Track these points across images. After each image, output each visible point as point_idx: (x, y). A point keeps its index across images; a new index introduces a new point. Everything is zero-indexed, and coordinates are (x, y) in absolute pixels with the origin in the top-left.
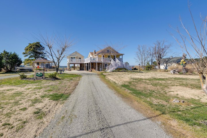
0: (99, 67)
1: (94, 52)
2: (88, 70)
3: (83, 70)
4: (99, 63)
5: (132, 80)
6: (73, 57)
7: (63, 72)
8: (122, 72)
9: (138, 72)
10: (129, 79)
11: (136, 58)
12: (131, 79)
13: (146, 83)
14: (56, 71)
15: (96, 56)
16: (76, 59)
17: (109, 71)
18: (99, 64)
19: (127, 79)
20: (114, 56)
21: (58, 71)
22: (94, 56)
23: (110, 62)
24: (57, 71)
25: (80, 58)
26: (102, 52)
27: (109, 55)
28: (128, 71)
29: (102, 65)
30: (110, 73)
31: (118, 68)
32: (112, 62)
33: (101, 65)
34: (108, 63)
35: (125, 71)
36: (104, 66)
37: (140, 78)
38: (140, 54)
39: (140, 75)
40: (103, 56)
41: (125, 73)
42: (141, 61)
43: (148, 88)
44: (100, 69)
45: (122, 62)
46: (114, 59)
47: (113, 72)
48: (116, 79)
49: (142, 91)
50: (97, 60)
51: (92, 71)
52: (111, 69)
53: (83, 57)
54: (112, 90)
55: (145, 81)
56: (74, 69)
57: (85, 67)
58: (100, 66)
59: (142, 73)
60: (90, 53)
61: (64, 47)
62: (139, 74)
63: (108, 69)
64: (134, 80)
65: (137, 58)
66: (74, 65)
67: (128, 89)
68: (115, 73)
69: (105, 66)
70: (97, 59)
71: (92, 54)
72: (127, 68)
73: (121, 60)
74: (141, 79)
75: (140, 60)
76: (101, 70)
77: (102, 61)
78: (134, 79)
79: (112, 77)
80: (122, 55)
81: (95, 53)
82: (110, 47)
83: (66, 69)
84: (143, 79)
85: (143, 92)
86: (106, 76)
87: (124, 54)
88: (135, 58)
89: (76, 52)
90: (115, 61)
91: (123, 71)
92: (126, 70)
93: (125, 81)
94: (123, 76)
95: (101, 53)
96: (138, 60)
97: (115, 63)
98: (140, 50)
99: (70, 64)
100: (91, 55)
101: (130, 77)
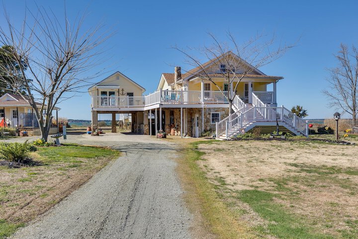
0: (191, 121)
1: (176, 73)
2: (154, 134)
3: (140, 132)
4: (191, 109)
5: (292, 174)
6: (108, 89)
7: (65, 138)
8: (270, 139)
9: (330, 142)
10: (284, 166)
11: (330, 92)
12: (294, 168)
13: (346, 187)
14: (41, 137)
15: (181, 85)
16: (116, 96)
17: (225, 137)
18: (191, 112)
19: (278, 170)
20: (247, 86)
21: (49, 136)
22: (176, 86)
23: (228, 106)
24: (45, 136)
25: (131, 94)
26: (203, 72)
27: (225, 80)
28: (295, 138)
29: (200, 115)
30: (223, 146)
31: (256, 127)
32: (238, 105)
33: (197, 115)
34: (223, 109)
35: (280, 139)
36: (207, 121)
37: (329, 165)
38: (348, 76)
39: (335, 154)
40: (207, 87)
41: (279, 143)
42: (351, 103)
43: (348, 209)
44: (197, 130)
45: (276, 104)
46: (247, 94)
47: (239, 139)
48: (234, 166)
49: (315, 223)
50: (186, 99)
51: (165, 137)
52: (231, 132)
53: (142, 89)
54: (191, 211)
55: (346, 176)
56: (114, 131)
57: (146, 122)
58: (196, 121)
59: (345, 146)
60: (165, 74)
61: (62, 57)
62: (332, 148)
63: (222, 130)
64: (303, 174)
65: (335, 92)
66: (114, 117)
67: (257, 211)
68: (243, 143)
69: (213, 120)
70: (185, 95)
71: (170, 79)
72: (289, 128)
73: (270, 99)
74: (333, 168)
75: (345, 98)
76: (197, 134)
77: (201, 101)
78: (303, 168)
79: (225, 158)
80: (275, 80)
81: (179, 76)
82: (230, 55)
83: (88, 129)
84: (339, 171)
85: (319, 225)
86: (202, 157)
87: (281, 78)
88: (326, 92)
89: (118, 75)
90: (246, 101)
91: (274, 138)
92: (284, 134)
93: (265, 175)
94: (266, 156)
95: (196, 76)
96: (340, 97)
97: (247, 108)
98: (345, 63)
99: (98, 112)
100: (166, 83)
101: (292, 161)
